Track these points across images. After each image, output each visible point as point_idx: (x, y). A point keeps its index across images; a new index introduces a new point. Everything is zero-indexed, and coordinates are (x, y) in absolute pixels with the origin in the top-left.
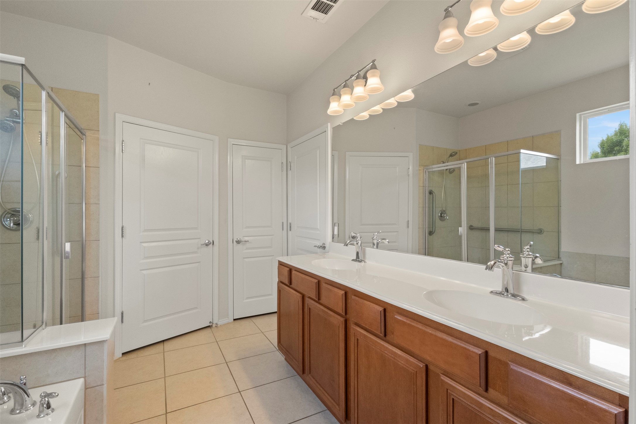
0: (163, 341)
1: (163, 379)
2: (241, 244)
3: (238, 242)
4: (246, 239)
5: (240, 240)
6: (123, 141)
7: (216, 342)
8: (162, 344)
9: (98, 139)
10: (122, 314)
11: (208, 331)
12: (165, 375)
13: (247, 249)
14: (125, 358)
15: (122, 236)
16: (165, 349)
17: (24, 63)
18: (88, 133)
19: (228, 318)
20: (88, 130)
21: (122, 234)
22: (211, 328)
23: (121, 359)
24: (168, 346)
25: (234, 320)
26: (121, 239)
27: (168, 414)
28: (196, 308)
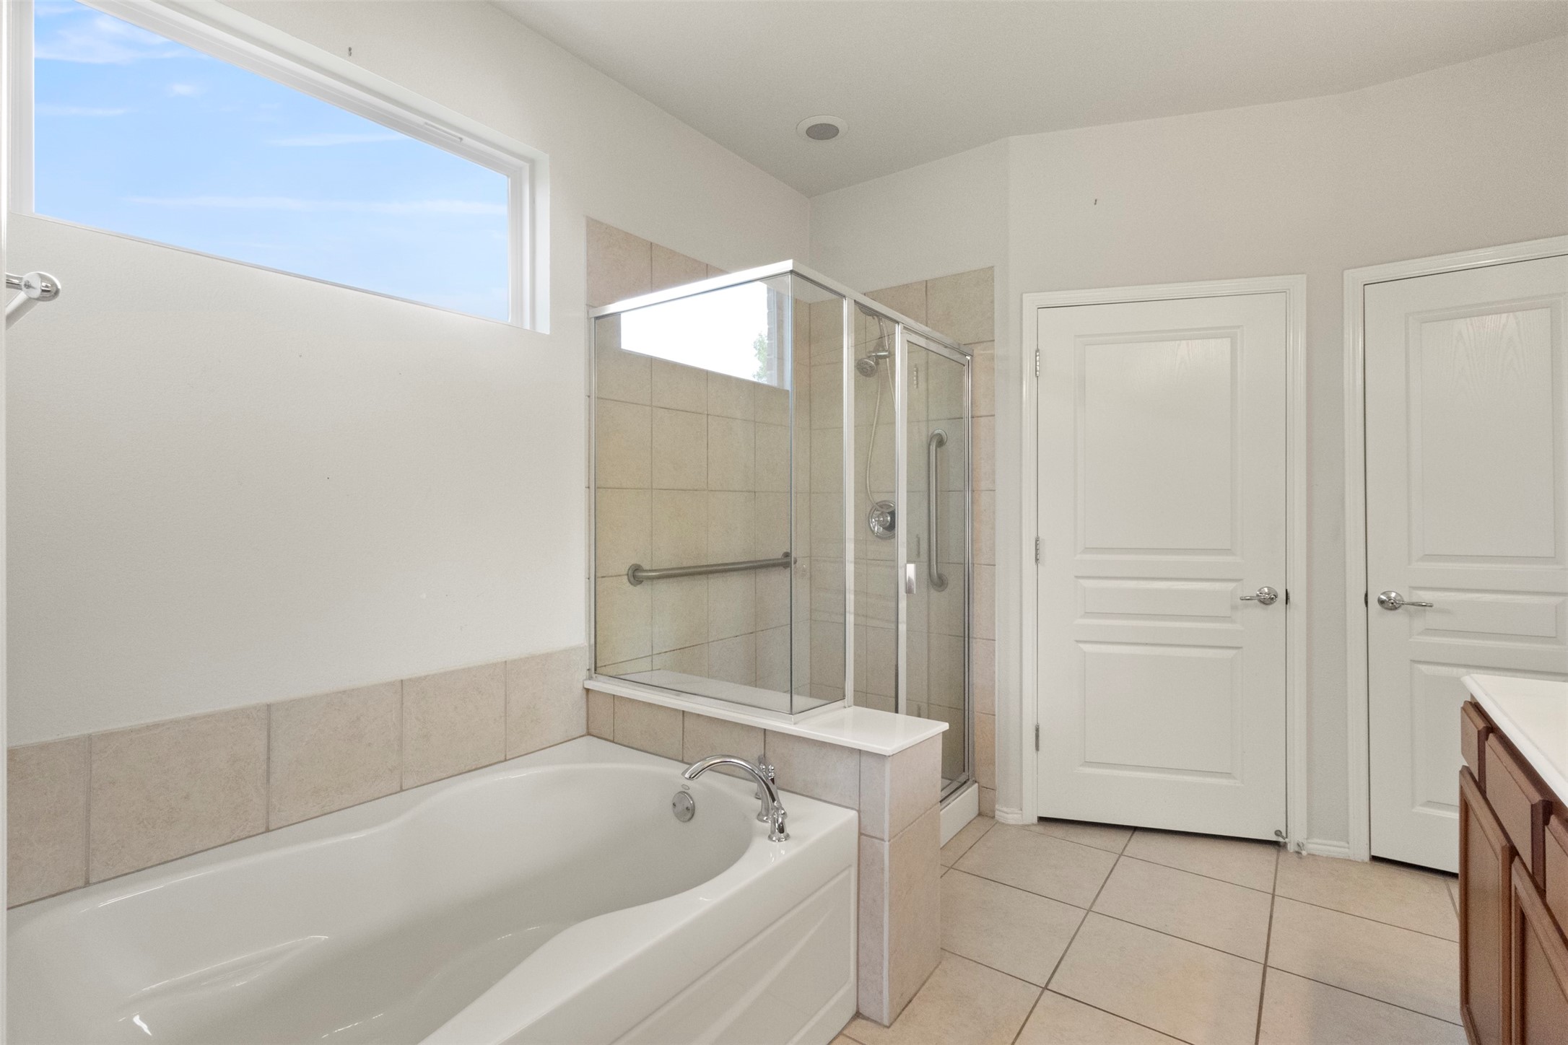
0: (1135, 829)
1: (1082, 913)
2: (1399, 611)
3: (1389, 605)
4: (1425, 596)
5: (1399, 598)
6: (1037, 350)
7: (1270, 896)
8: (1128, 834)
9: (992, 358)
10: (1037, 730)
11: (1268, 855)
12: (1091, 907)
13: (1429, 631)
14: (1041, 829)
15: (1037, 560)
16: (1127, 848)
17: (791, 269)
18: (978, 351)
19: (1348, 843)
20: (977, 343)
21: (1037, 554)
22: (1279, 851)
23: (1033, 828)
24: (1139, 844)
25: (1375, 859)
26: (1035, 566)
27: (1047, 992)
28: (1228, 775)
